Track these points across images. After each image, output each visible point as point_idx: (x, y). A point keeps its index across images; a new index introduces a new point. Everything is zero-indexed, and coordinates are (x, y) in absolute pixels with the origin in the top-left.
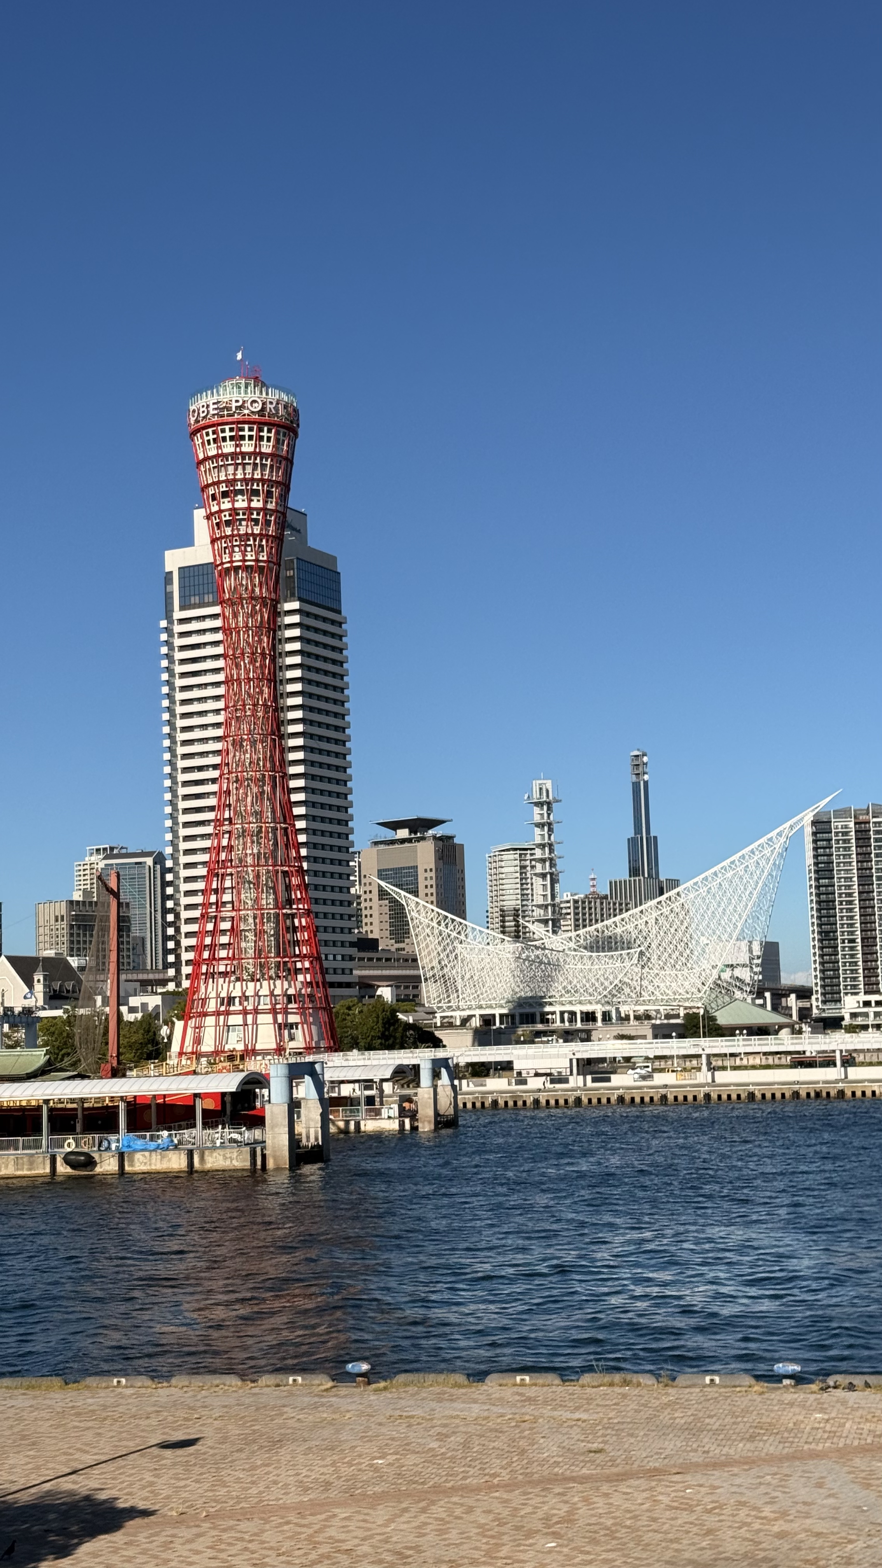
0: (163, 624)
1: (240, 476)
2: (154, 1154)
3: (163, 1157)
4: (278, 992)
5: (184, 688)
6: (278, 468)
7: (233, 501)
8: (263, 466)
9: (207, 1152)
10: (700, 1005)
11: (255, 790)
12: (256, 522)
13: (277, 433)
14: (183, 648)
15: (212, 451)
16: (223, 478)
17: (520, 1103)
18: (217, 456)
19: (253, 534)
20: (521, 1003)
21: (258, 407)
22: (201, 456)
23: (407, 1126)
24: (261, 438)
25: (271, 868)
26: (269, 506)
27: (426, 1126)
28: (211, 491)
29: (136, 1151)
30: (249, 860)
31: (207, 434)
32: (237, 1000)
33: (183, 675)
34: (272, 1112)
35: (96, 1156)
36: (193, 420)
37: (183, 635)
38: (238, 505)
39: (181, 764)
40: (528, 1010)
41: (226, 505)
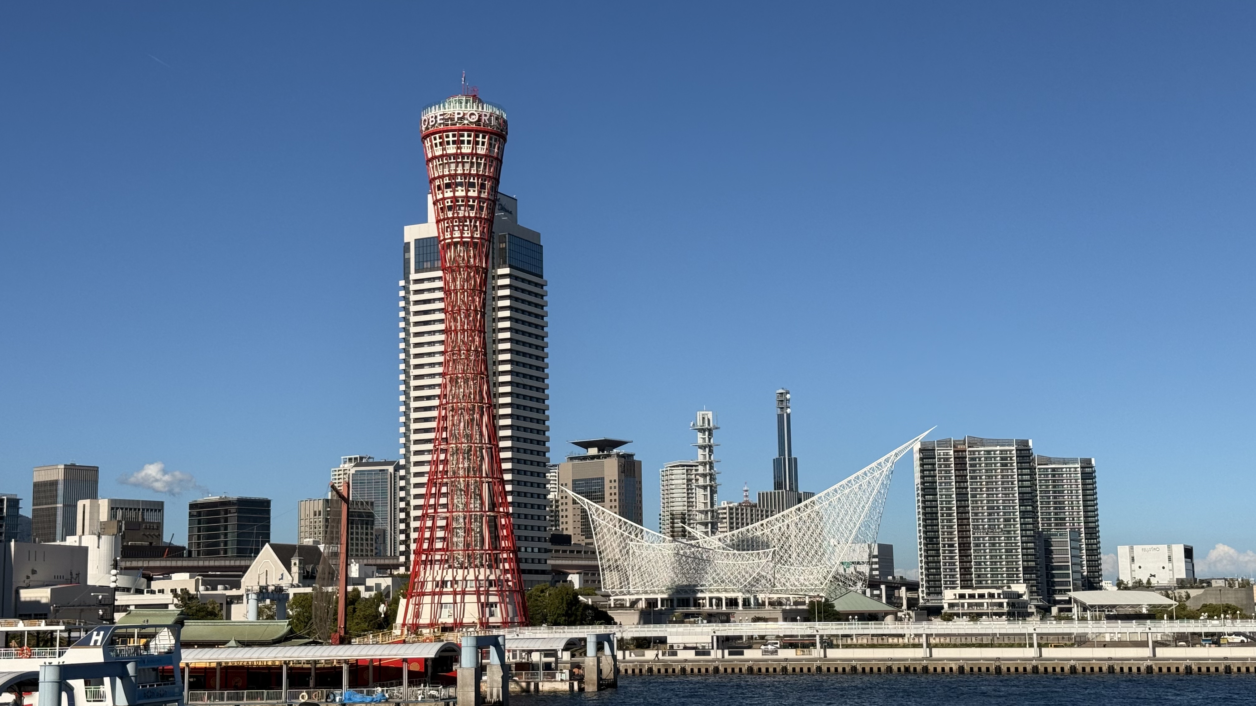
0: (402, 283)
1: (460, 171)
4: (481, 577)
5: (417, 334)
6: (490, 166)
7: (454, 191)
8: (479, 165)
10: (821, 594)
11: (467, 418)
12: (472, 207)
13: (490, 139)
14: (417, 303)
15: (438, 152)
16: (446, 173)
17: (670, 670)
18: (442, 156)
19: (469, 217)
20: (679, 590)
21: (475, 118)
22: (430, 156)
23: (576, 687)
24: (477, 143)
25: (478, 479)
26: (482, 196)
27: (591, 688)
28: (437, 183)
29: (355, 703)
30: (461, 473)
31: (435, 139)
32: (449, 583)
33: (417, 324)
34: (462, 675)
36: (424, 127)
37: (417, 292)
38: (457, 194)
39: (413, 394)
40: (684, 596)
41: (449, 194)
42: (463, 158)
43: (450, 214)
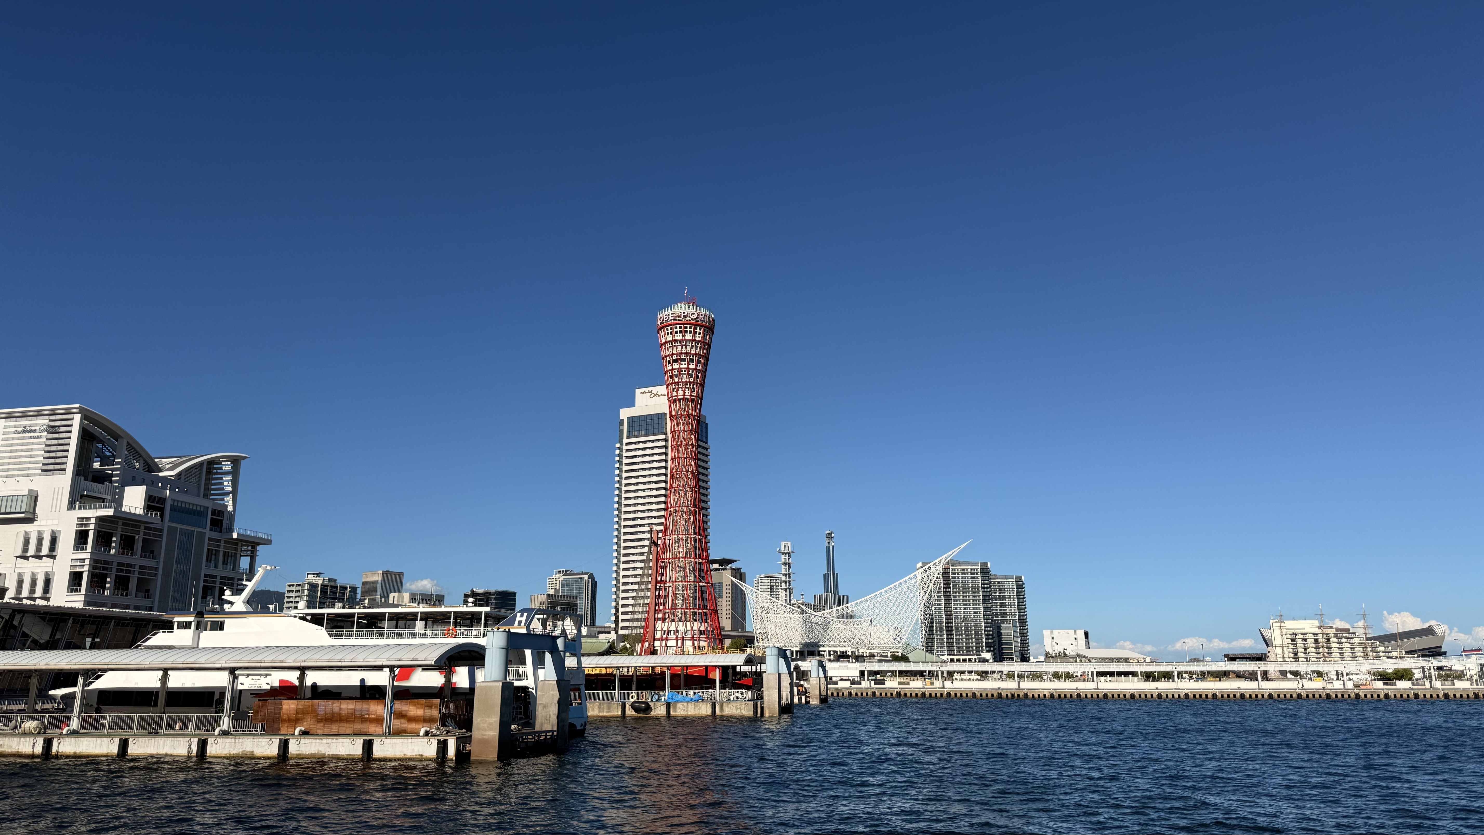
0: (618, 445)
1: (684, 351)
2: (689, 704)
3: (695, 706)
6: (704, 349)
7: (680, 364)
8: (697, 347)
9: (725, 704)
10: (899, 650)
11: (685, 517)
12: (691, 376)
13: (704, 330)
14: (627, 457)
15: (670, 338)
16: (675, 352)
18: (672, 341)
19: (689, 382)
20: (806, 645)
21: (694, 316)
22: (663, 341)
24: (696, 333)
26: (698, 368)
28: (668, 359)
29: (677, 702)
30: (681, 555)
31: (667, 330)
32: (672, 632)
33: (627, 471)
34: (768, 679)
35: (652, 704)
36: (659, 322)
37: (627, 451)
38: (682, 366)
40: (811, 649)
41: (676, 366)
42: (686, 343)
43: (676, 380)
